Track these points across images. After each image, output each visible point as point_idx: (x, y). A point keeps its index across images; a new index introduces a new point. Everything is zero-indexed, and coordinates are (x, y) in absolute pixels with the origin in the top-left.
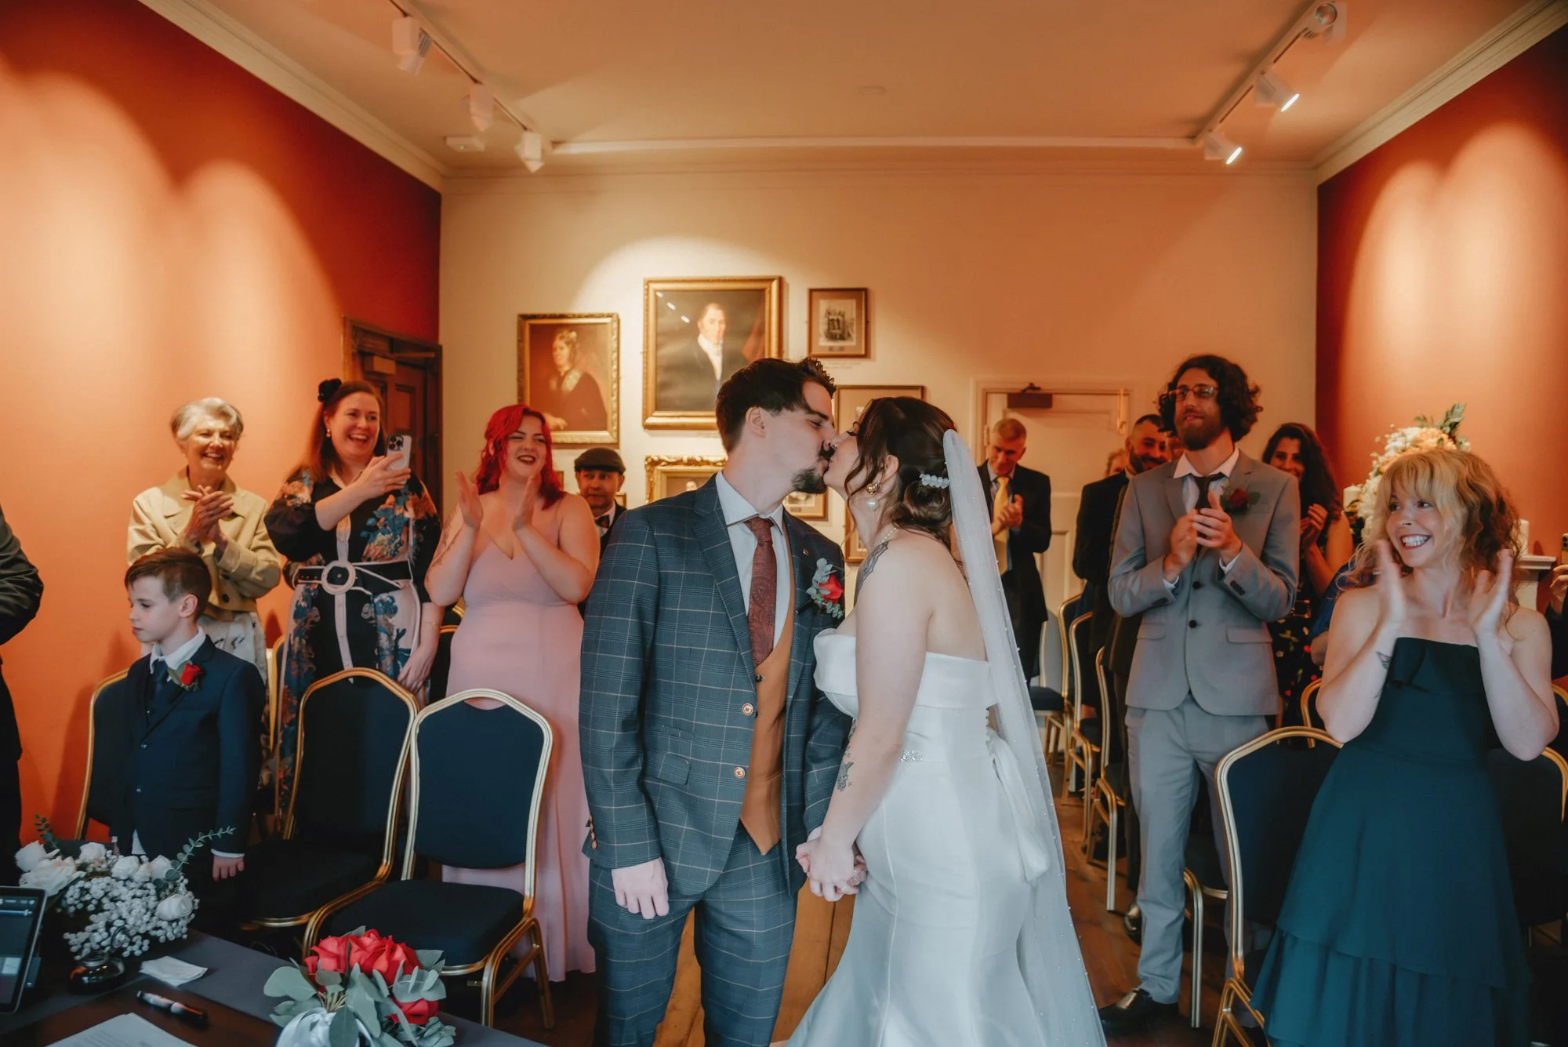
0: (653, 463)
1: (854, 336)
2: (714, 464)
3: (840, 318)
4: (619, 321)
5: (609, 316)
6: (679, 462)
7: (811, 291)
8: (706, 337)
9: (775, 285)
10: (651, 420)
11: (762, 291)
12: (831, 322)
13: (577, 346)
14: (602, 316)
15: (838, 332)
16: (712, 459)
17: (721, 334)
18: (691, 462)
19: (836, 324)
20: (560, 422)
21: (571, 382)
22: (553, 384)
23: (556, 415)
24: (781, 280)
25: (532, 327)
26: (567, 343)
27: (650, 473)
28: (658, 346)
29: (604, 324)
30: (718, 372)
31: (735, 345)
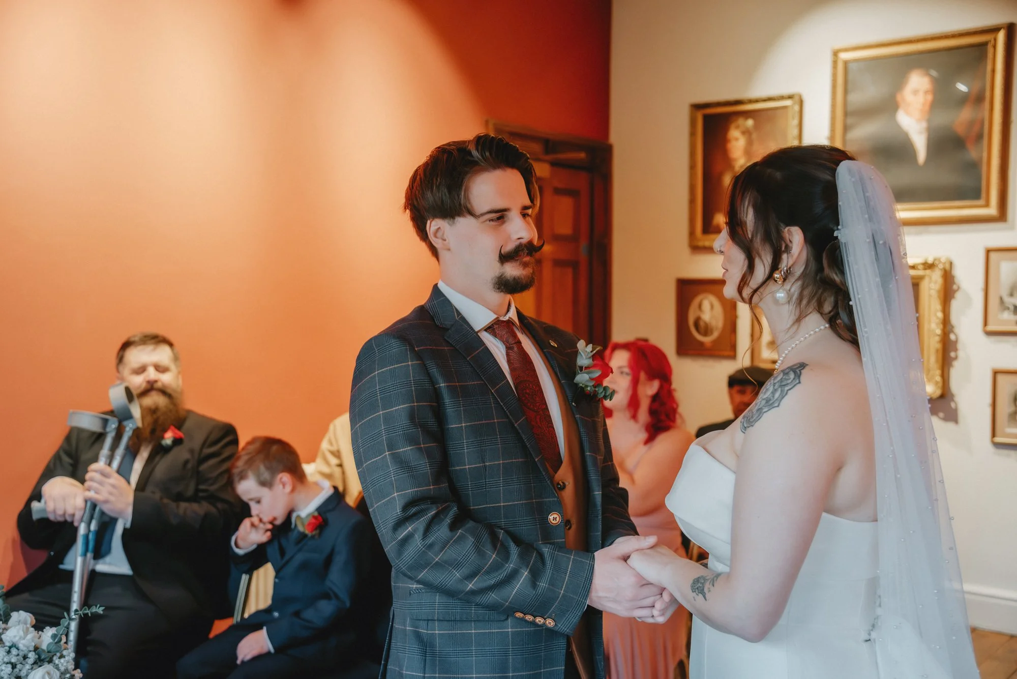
4: (801, 103)
5: (790, 97)
8: (908, 113)
9: (1001, 36)
11: (984, 45)
13: (754, 136)
14: (782, 98)
17: (927, 108)
24: (1011, 30)
25: (707, 119)
26: (743, 133)
28: (846, 129)
29: (785, 107)
30: (922, 154)
31: (944, 118)
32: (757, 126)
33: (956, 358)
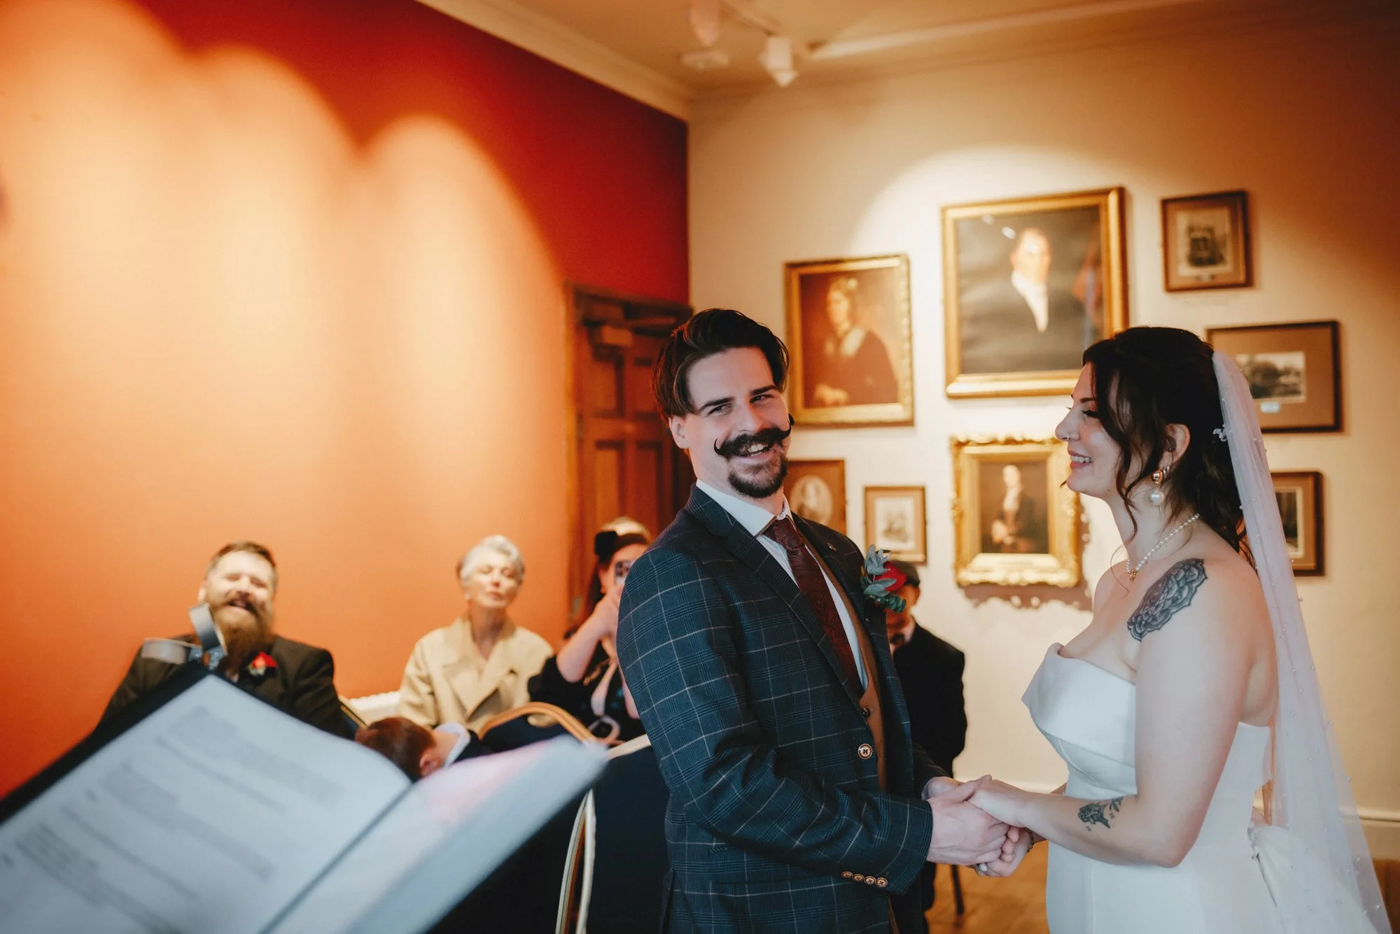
0: (960, 445)
1: (1229, 256)
2: (1041, 443)
3: (1208, 235)
4: (908, 262)
5: (896, 256)
6: (994, 442)
7: (1165, 204)
8: (1023, 276)
9: (1113, 199)
10: (955, 388)
11: (1096, 207)
12: (1195, 243)
13: (858, 298)
14: (888, 257)
15: (1204, 254)
16: (1036, 437)
17: (1045, 270)
18: (1010, 441)
19: (1201, 244)
20: (839, 395)
21: (852, 344)
22: (829, 348)
23: (835, 385)
24: (1122, 193)
25: (802, 278)
26: (846, 295)
27: (956, 456)
28: (961, 291)
29: (890, 269)
30: (1042, 319)
31: (1062, 282)
32: (861, 287)
33: (1088, 541)
